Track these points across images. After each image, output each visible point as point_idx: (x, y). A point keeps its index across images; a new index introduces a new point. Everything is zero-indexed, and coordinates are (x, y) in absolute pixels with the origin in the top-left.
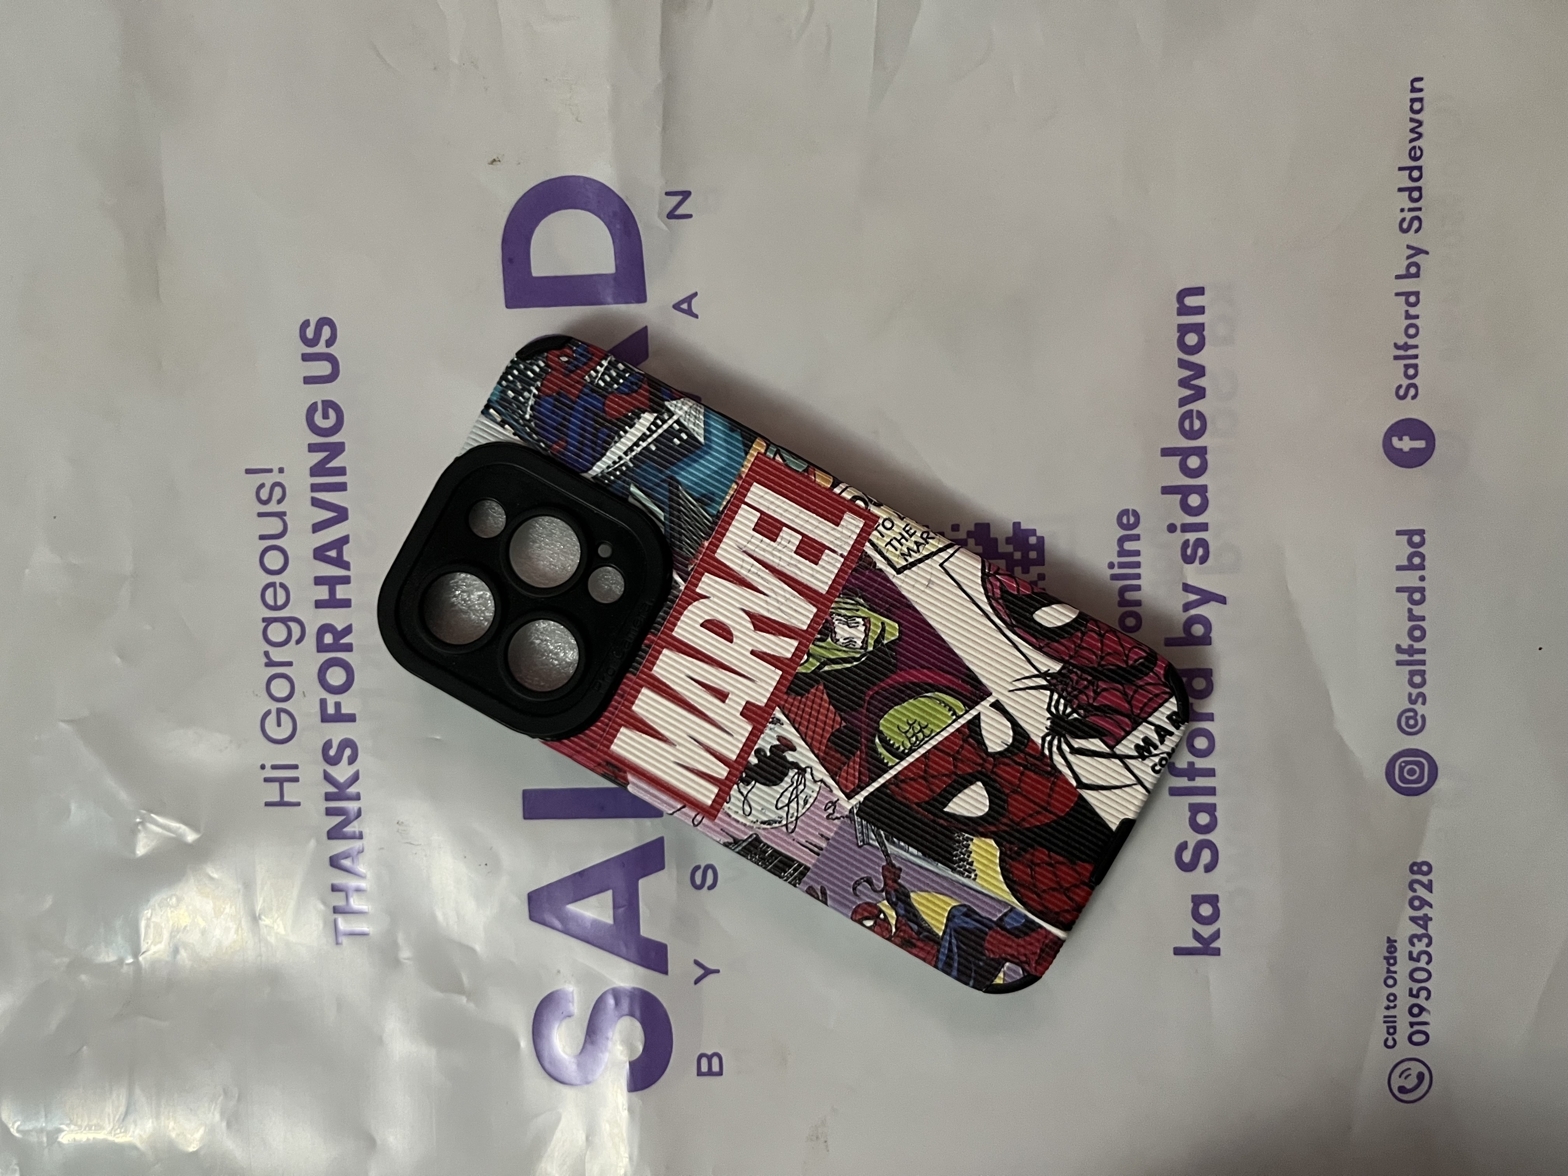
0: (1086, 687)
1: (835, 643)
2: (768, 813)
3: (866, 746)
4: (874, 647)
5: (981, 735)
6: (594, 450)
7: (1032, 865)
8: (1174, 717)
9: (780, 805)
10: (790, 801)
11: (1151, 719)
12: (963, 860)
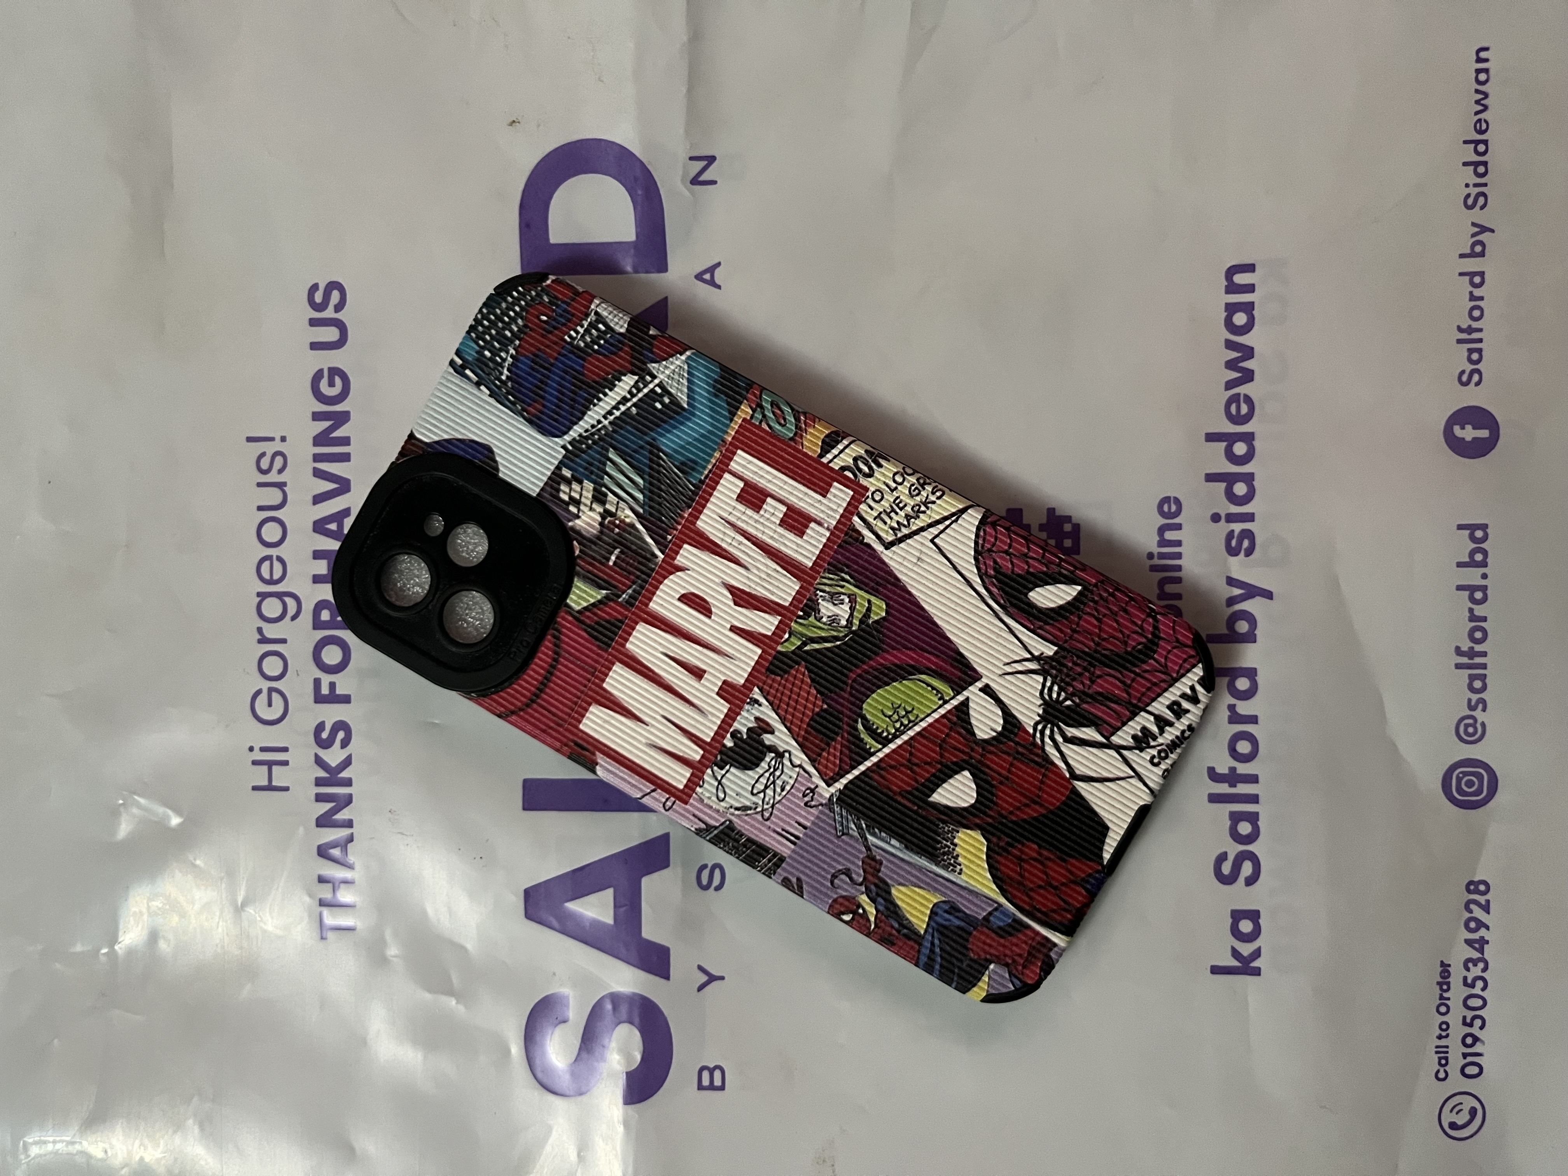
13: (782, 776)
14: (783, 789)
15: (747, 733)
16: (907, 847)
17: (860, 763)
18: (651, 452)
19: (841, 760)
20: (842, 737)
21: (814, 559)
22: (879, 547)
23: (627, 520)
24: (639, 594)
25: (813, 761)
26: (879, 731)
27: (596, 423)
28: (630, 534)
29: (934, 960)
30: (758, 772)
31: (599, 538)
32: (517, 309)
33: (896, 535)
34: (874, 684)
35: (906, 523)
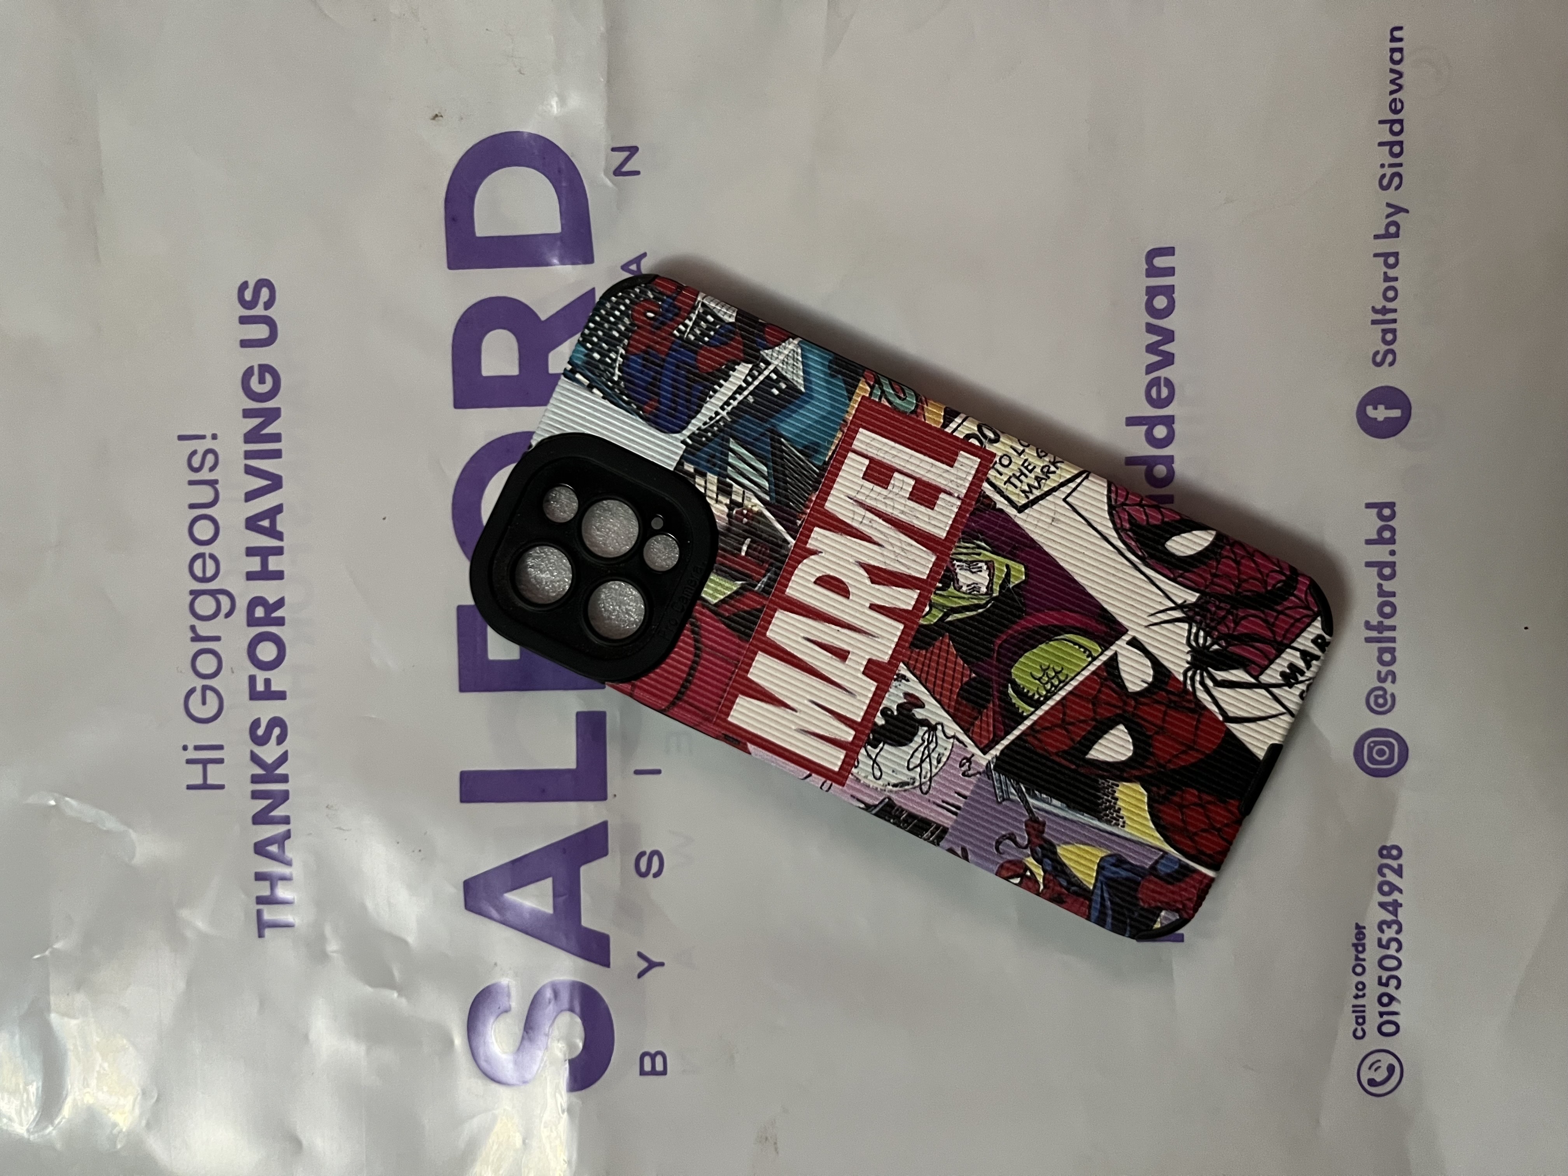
0: (1224, 617)
1: (959, 591)
2: (899, 776)
3: (1000, 699)
4: (1000, 592)
5: (1120, 677)
6: (688, 408)
7: (1181, 807)
8: (1319, 641)
9: (911, 766)
10: (922, 761)
11: (1295, 645)
12: (1110, 808)
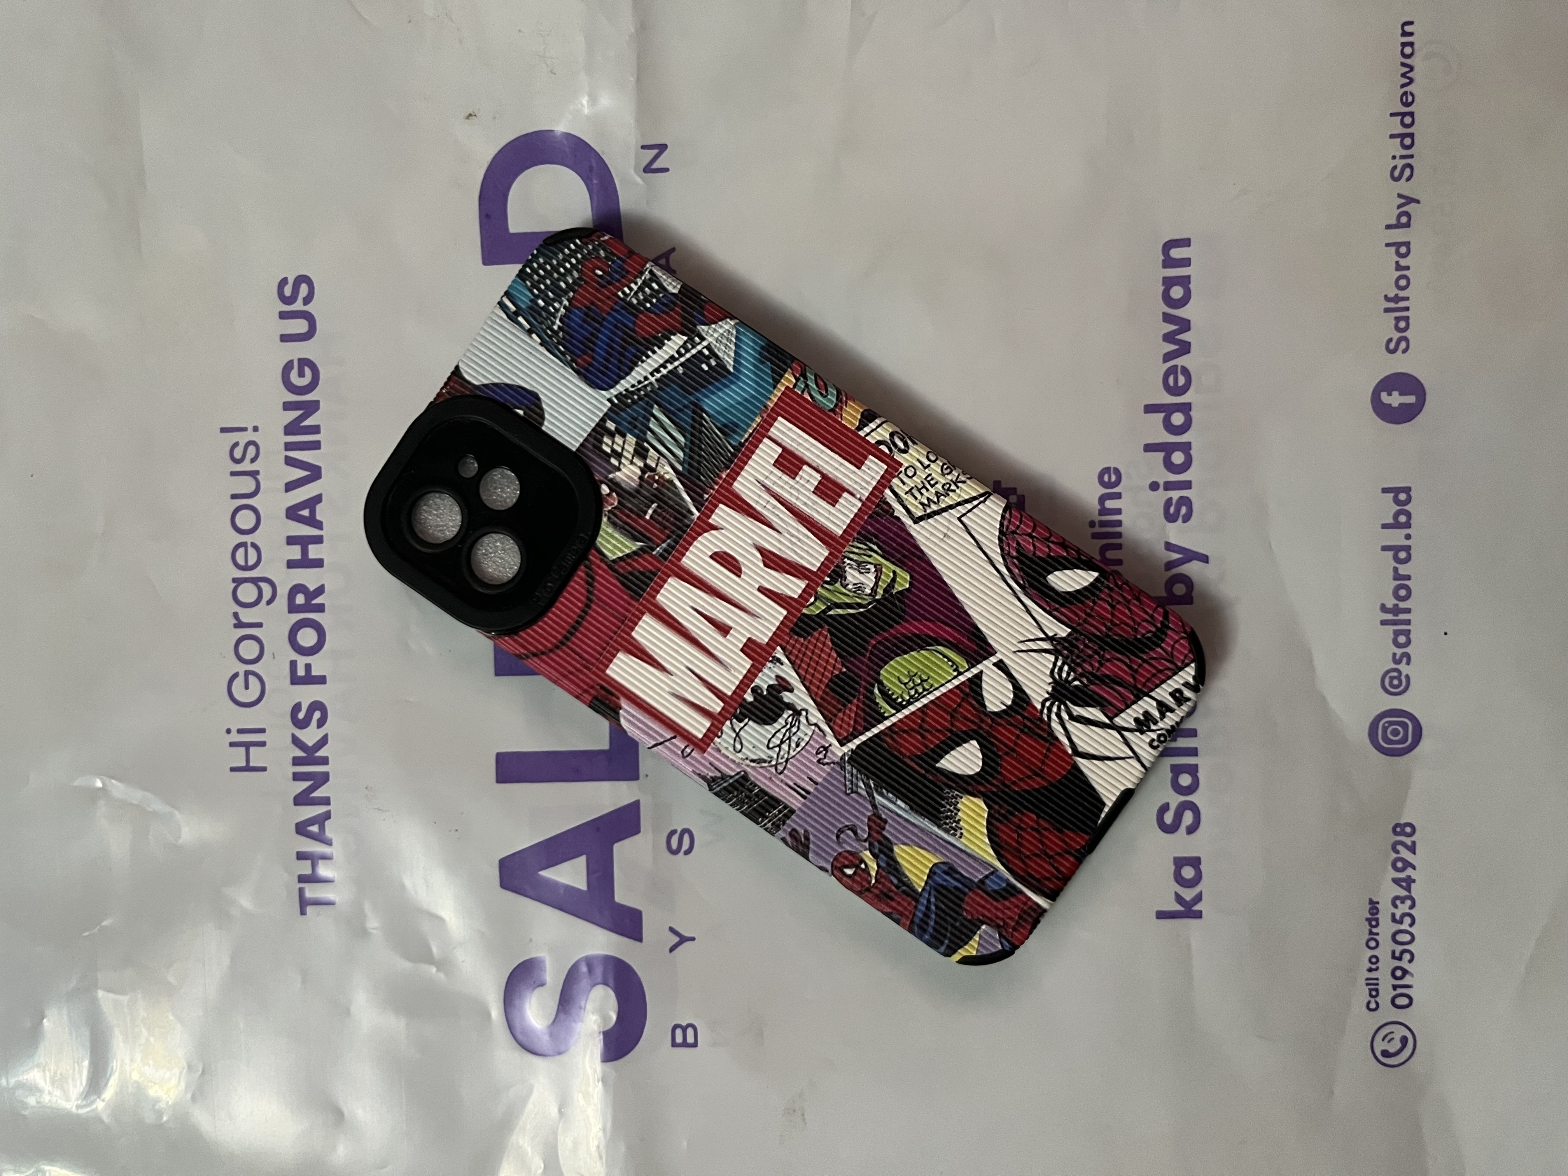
13: (798, 733)
14: (798, 745)
15: (767, 690)
16: (912, 808)
17: (874, 726)
18: (694, 412)
19: (855, 721)
20: (858, 700)
21: (845, 527)
22: (908, 521)
23: (667, 477)
24: (673, 548)
25: (828, 721)
26: (894, 697)
27: (643, 380)
28: (668, 489)
29: (929, 917)
30: (775, 728)
31: (638, 491)
32: (574, 261)
33: (925, 511)
34: (893, 652)
35: (935, 500)
